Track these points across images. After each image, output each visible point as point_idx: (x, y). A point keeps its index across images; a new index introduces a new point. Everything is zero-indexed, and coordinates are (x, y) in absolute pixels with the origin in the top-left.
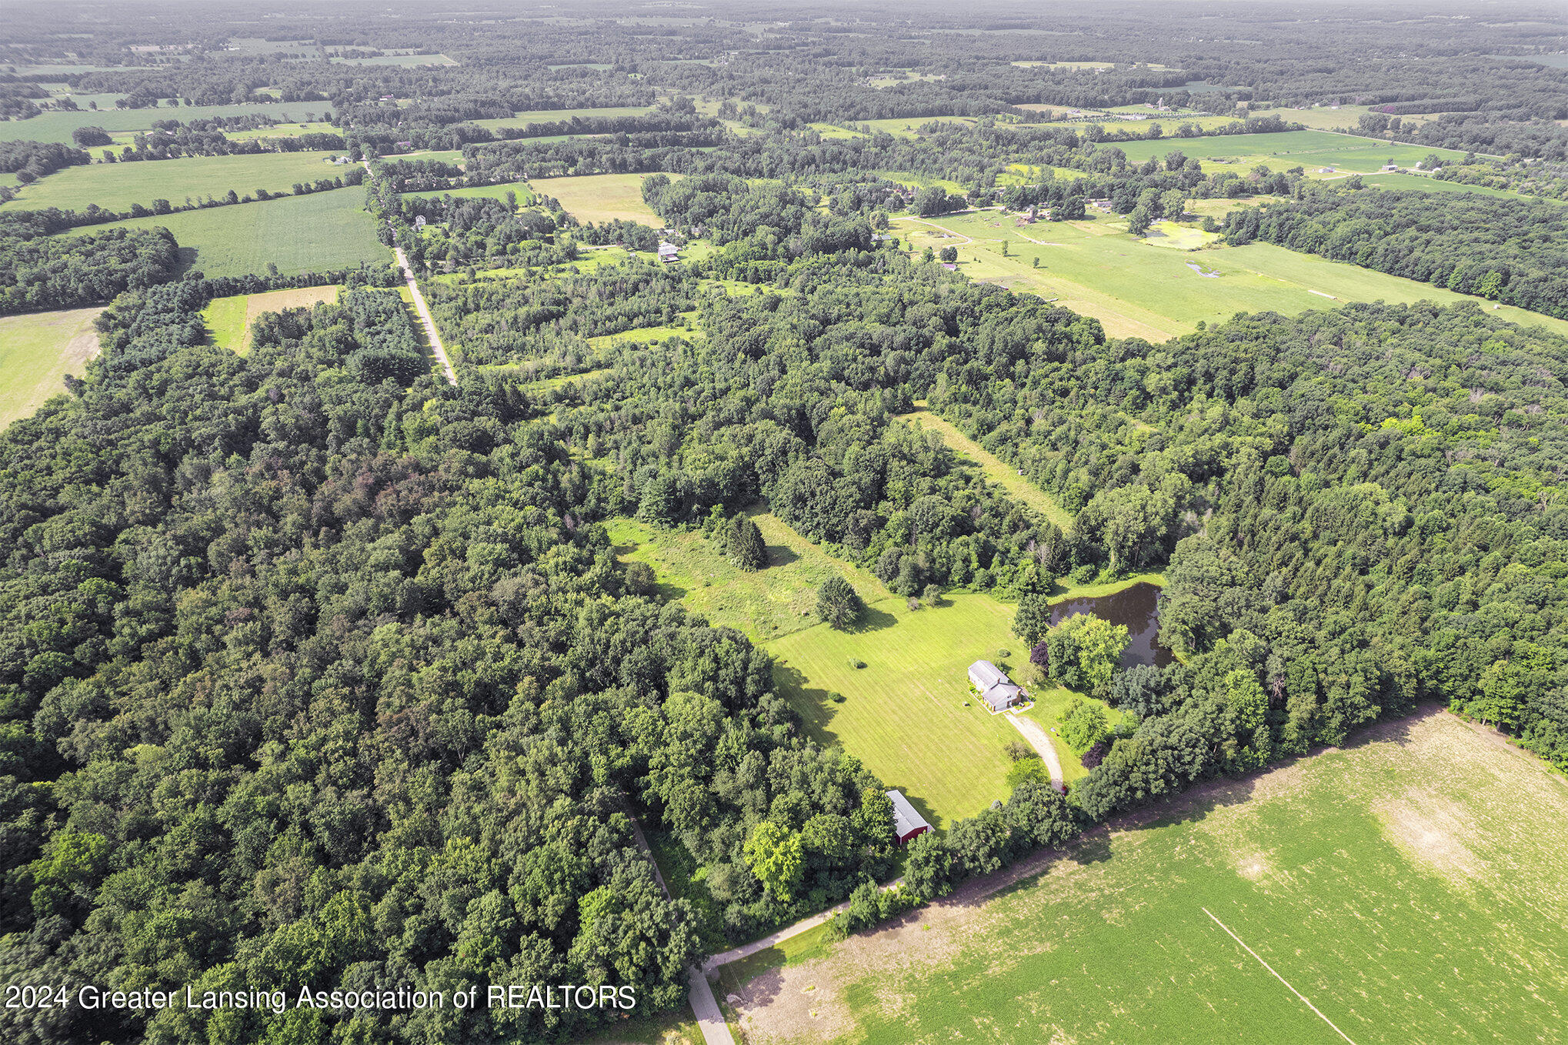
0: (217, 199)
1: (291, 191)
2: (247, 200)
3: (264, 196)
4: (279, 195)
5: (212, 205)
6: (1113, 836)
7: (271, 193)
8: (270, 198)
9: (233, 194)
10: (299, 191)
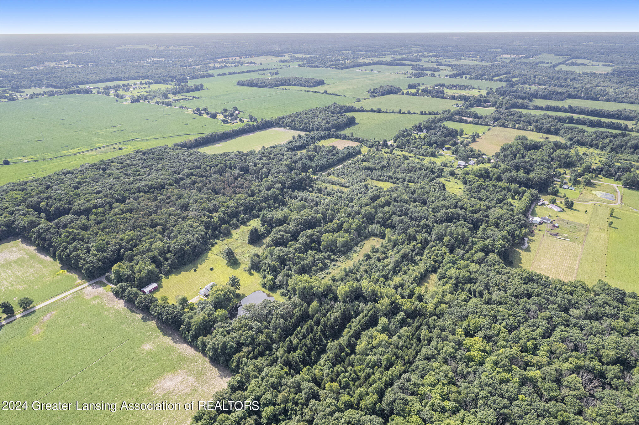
0: (395, 111)
1: (419, 113)
2: (404, 113)
3: (409, 113)
4: (414, 113)
5: (393, 112)
6: (154, 321)
7: (412, 112)
8: (411, 114)
9: (400, 110)
10: (422, 113)
